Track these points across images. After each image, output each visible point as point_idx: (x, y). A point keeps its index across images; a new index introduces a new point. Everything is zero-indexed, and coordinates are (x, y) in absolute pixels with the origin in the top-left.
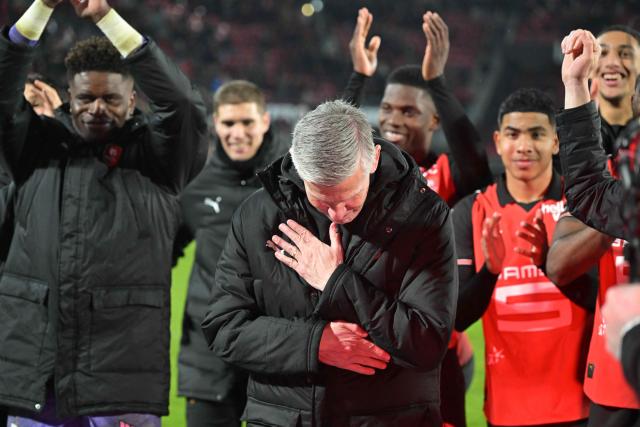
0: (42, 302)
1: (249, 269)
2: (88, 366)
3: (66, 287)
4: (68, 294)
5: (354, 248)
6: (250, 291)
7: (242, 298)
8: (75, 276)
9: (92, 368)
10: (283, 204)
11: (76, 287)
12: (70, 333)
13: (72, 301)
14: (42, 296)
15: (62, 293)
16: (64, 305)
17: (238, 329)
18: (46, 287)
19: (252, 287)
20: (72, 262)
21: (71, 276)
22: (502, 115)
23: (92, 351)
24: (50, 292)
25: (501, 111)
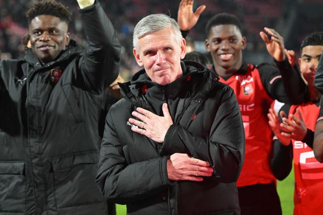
0: (22, 173)
1: (120, 142)
2: (55, 205)
3: (35, 161)
4: (37, 165)
5: (178, 116)
6: (122, 154)
7: (117, 159)
8: (40, 154)
9: (58, 206)
10: (133, 100)
11: (41, 160)
12: (42, 188)
13: (40, 168)
14: (22, 169)
15: (33, 165)
16: (36, 171)
17: (117, 174)
18: (23, 164)
19: (122, 151)
20: (37, 145)
21: (38, 154)
22: (302, 47)
23: (57, 196)
24: (26, 166)
25: (302, 45)
